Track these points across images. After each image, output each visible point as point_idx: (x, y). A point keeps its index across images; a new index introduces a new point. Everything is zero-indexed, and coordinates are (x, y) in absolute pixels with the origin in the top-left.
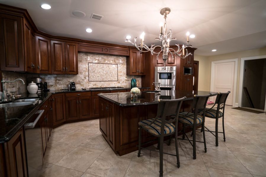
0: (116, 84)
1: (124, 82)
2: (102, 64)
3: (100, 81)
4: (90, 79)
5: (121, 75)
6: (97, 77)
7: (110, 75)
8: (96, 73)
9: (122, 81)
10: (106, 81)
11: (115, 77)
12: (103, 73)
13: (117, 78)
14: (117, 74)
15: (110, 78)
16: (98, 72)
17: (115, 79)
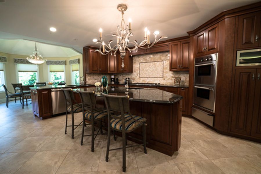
1: (169, 78)
2: (149, 63)
3: (147, 78)
5: (167, 72)
6: (145, 74)
7: (156, 72)
8: (144, 71)
11: (160, 74)
12: (150, 71)
14: (162, 71)
15: (156, 75)
17: (161, 76)
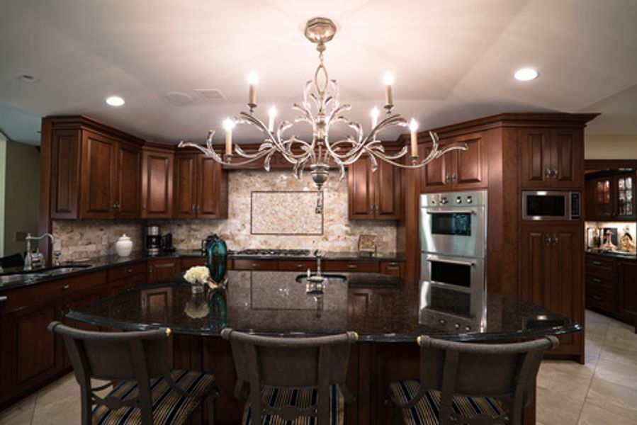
0: (318, 241)
1: (339, 237)
2: (283, 194)
3: (277, 234)
4: (253, 228)
5: (332, 220)
6: (269, 224)
7: (303, 219)
8: (267, 216)
9: (333, 235)
10: (292, 234)
11: (314, 225)
12: (285, 214)
13: (320, 227)
15: (302, 228)
16: (273, 212)
17: (316, 229)
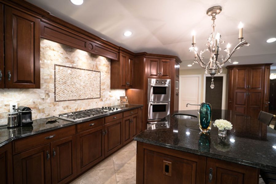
0: (98, 102)
4: (57, 96)
5: (104, 89)
6: (70, 92)
8: (68, 86)
9: (105, 97)
10: (85, 99)
13: (99, 93)
14: (99, 87)
15: (90, 94)
16: (73, 83)
17: (97, 95)
